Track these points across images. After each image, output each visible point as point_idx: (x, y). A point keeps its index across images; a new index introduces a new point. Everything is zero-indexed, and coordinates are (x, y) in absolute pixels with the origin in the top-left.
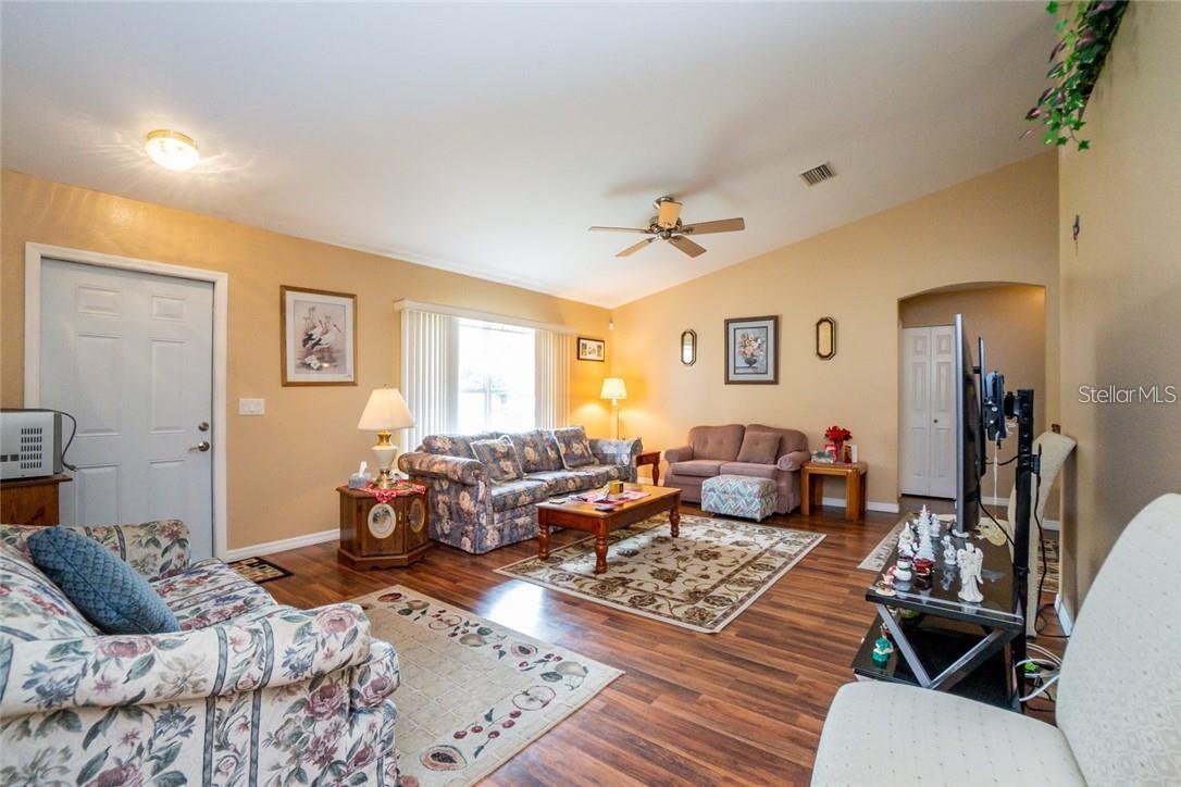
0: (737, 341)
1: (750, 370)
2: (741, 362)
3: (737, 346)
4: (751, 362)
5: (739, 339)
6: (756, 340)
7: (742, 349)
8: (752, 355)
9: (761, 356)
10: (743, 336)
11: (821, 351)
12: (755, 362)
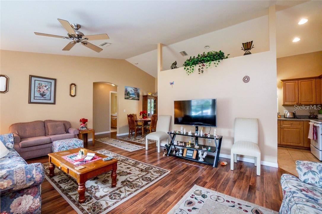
0: (36, 85)
1: (42, 98)
2: (37, 94)
3: (36, 87)
4: (43, 95)
5: (37, 85)
6: (46, 86)
7: (38, 89)
8: (43, 92)
9: (48, 93)
10: (39, 84)
11: (72, 94)
12: (45, 95)
